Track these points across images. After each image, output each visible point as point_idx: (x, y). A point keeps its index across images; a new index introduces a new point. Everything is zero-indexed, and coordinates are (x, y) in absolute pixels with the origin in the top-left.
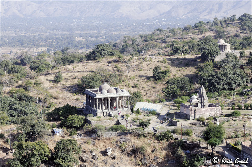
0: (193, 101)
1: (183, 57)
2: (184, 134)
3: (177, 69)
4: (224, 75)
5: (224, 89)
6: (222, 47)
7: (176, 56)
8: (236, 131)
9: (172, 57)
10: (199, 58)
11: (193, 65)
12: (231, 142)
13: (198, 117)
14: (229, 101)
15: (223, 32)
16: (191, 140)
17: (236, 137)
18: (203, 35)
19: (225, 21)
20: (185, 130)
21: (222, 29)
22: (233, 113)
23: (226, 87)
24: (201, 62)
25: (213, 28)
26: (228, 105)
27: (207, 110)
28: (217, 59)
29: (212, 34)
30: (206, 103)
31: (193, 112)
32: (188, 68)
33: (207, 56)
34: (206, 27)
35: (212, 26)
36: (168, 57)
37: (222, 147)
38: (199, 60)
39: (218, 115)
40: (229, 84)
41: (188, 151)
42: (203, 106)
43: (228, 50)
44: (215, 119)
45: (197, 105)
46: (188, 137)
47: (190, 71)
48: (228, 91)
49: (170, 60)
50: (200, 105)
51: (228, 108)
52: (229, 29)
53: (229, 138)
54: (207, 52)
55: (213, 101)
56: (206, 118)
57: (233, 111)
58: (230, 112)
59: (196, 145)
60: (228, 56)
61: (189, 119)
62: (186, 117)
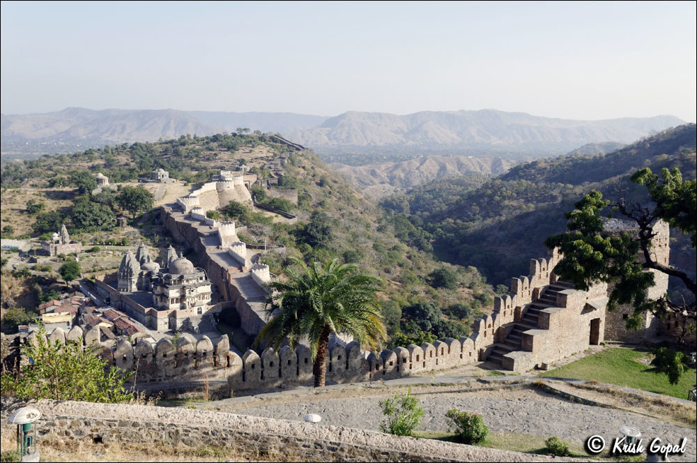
0: (54, 238)
1: (61, 190)
2: (44, 270)
3: (54, 201)
4: (91, 212)
5: (91, 225)
6: (99, 181)
7: (54, 189)
8: (95, 266)
9: (49, 189)
10: (76, 191)
11: (69, 199)
12: (88, 276)
13: (58, 253)
14: (92, 237)
15: (113, 160)
16: (49, 276)
17: (94, 271)
18: (92, 163)
19: (117, 149)
20: (44, 266)
21: (113, 158)
22: (93, 249)
23: (92, 223)
24: (79, 195)
25: (103, 156)
26: (91, 241)
27: (68, 247)
28: (94, 192)
29: (102, 162)
30: (67, 240)
31: (54, 249)
32: (65, 201)
33: (84, 189)
34: (96, 154)
35: (102, 154)
36: (45, 190)
37: (79, 281)
38: (78, 193)
39: (79, 250)
40: (95, 220)
41: (46, 287)
42: (64, 243)
43: (106, 183)
44: (75, 255)
45: (57, 242)
46: (47, 273)
47: (66, 203)
48: (95, 226)
49: (47, 192)
50: (61, 242)
51: (90, 243)
52: (119, 157)
53: (87, 272)
54: (84, 185)
55: (76, 237)
56: (66, 254)
57: (93, 247)
58: (90, 248)
59: (53, 280)
60: (104, 190)
61: (49, 255)
62: (47, 254)
